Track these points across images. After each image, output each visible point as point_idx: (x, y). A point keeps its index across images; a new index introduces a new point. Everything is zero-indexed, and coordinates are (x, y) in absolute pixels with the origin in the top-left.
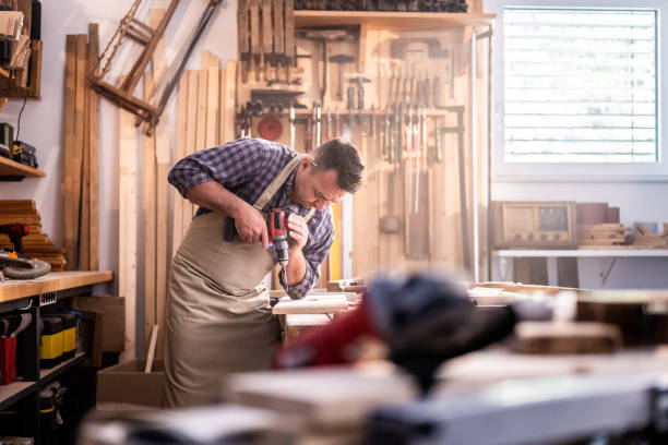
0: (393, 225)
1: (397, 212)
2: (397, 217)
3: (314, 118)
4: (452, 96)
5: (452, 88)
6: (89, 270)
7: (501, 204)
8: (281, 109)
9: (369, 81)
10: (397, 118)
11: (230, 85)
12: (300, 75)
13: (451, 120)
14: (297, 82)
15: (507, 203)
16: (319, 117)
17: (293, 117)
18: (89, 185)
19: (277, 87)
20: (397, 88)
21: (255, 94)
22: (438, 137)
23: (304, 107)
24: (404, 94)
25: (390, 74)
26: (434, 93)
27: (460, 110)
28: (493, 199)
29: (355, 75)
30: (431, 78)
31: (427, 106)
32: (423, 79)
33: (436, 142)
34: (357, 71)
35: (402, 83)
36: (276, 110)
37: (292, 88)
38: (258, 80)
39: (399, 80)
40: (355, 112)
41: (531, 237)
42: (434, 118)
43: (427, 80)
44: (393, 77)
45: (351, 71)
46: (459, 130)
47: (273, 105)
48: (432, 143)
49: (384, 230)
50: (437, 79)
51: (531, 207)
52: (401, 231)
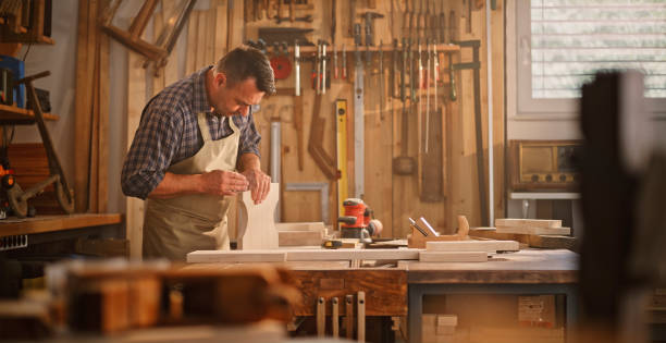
0: (406, 166)
1: (410, 153)
2: (411, 159)
3: (320, 55)
4: (469, 30)
5: (469, 21)
6: (97, 212)
7: (517, 143)
8: (285, 48)
9: (381, 16)
10: (405, 55)
11: (238, 24)
12: (309, 12)
13: (467, 55)
14: (307, 19)
15: (524, 142)
16: (324, 54)
17: (298, 55)
18: (98, 128)
19: (287, 25)
20: (411, 22)
21: (262, 32)
22: (453, 73)
23: (311, 44)
24: (419, 29)
25: (404, 9)
26: (450, 28)
27: (475, 45)
28: (510, 137)
29: (366, 10)
30: (446, 12)
31: (442, 41)
32: (438, 12)
33: (451, 79)
34: (369, 7)
35: (415, 17)
36: (281, 48)
37: (302, 25)
38: (268, 17)
39: (412, 14)
40: (361, 49)
41: (549, 178)
42: (449, 54)
43: (442, 15)
44: (407, 11)
45: (363, 7)
46: (475, 66)
47: (277, 43)
48: (446, 79)
49: (397, 171)
50: (452, 13)
51: (551, 147)
52: (413, 173)
